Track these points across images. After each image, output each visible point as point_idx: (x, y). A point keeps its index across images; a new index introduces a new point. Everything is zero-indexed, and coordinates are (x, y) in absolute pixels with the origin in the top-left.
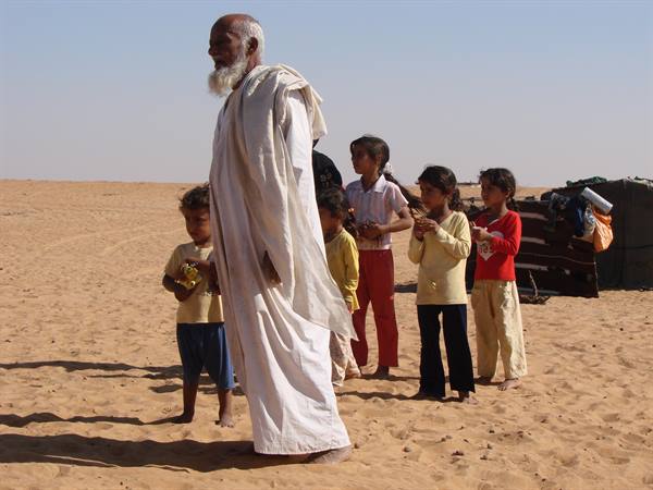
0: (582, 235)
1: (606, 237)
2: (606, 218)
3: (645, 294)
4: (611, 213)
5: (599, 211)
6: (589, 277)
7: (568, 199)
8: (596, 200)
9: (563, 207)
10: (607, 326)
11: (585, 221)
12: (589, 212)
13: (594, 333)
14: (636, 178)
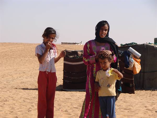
0: (128, 67)
1: (138, 68)
2: (138, 60)
3: (153, 92)
4: (141, 58)
5: (135, 57)
6: (131, 85)
7: (123, 52)
8: (134, 52)
9: (120, 55)
10: (149, 110)
11: (130, 61)
12: (131, 57)
13: (145, 114)
14: (149, 43)
